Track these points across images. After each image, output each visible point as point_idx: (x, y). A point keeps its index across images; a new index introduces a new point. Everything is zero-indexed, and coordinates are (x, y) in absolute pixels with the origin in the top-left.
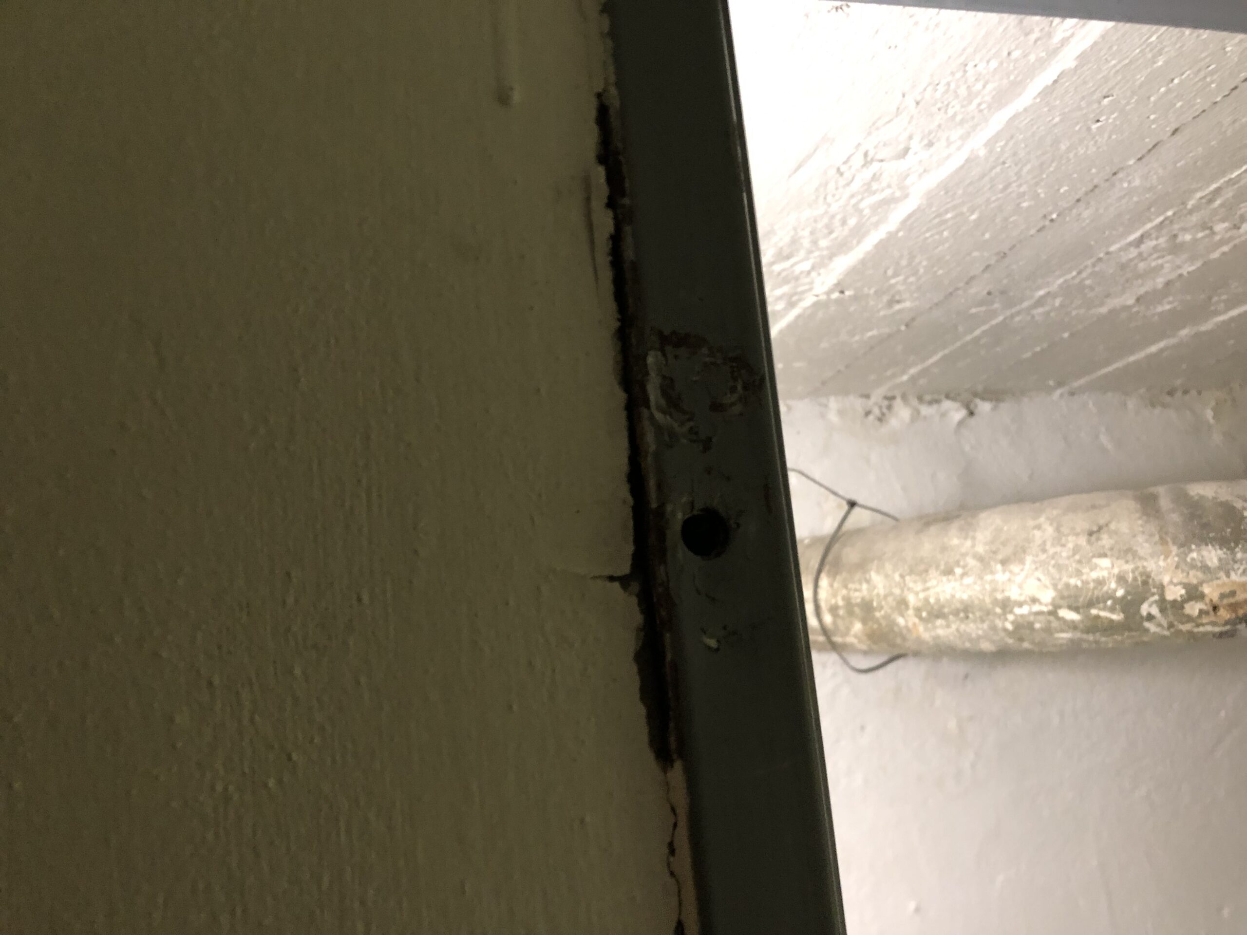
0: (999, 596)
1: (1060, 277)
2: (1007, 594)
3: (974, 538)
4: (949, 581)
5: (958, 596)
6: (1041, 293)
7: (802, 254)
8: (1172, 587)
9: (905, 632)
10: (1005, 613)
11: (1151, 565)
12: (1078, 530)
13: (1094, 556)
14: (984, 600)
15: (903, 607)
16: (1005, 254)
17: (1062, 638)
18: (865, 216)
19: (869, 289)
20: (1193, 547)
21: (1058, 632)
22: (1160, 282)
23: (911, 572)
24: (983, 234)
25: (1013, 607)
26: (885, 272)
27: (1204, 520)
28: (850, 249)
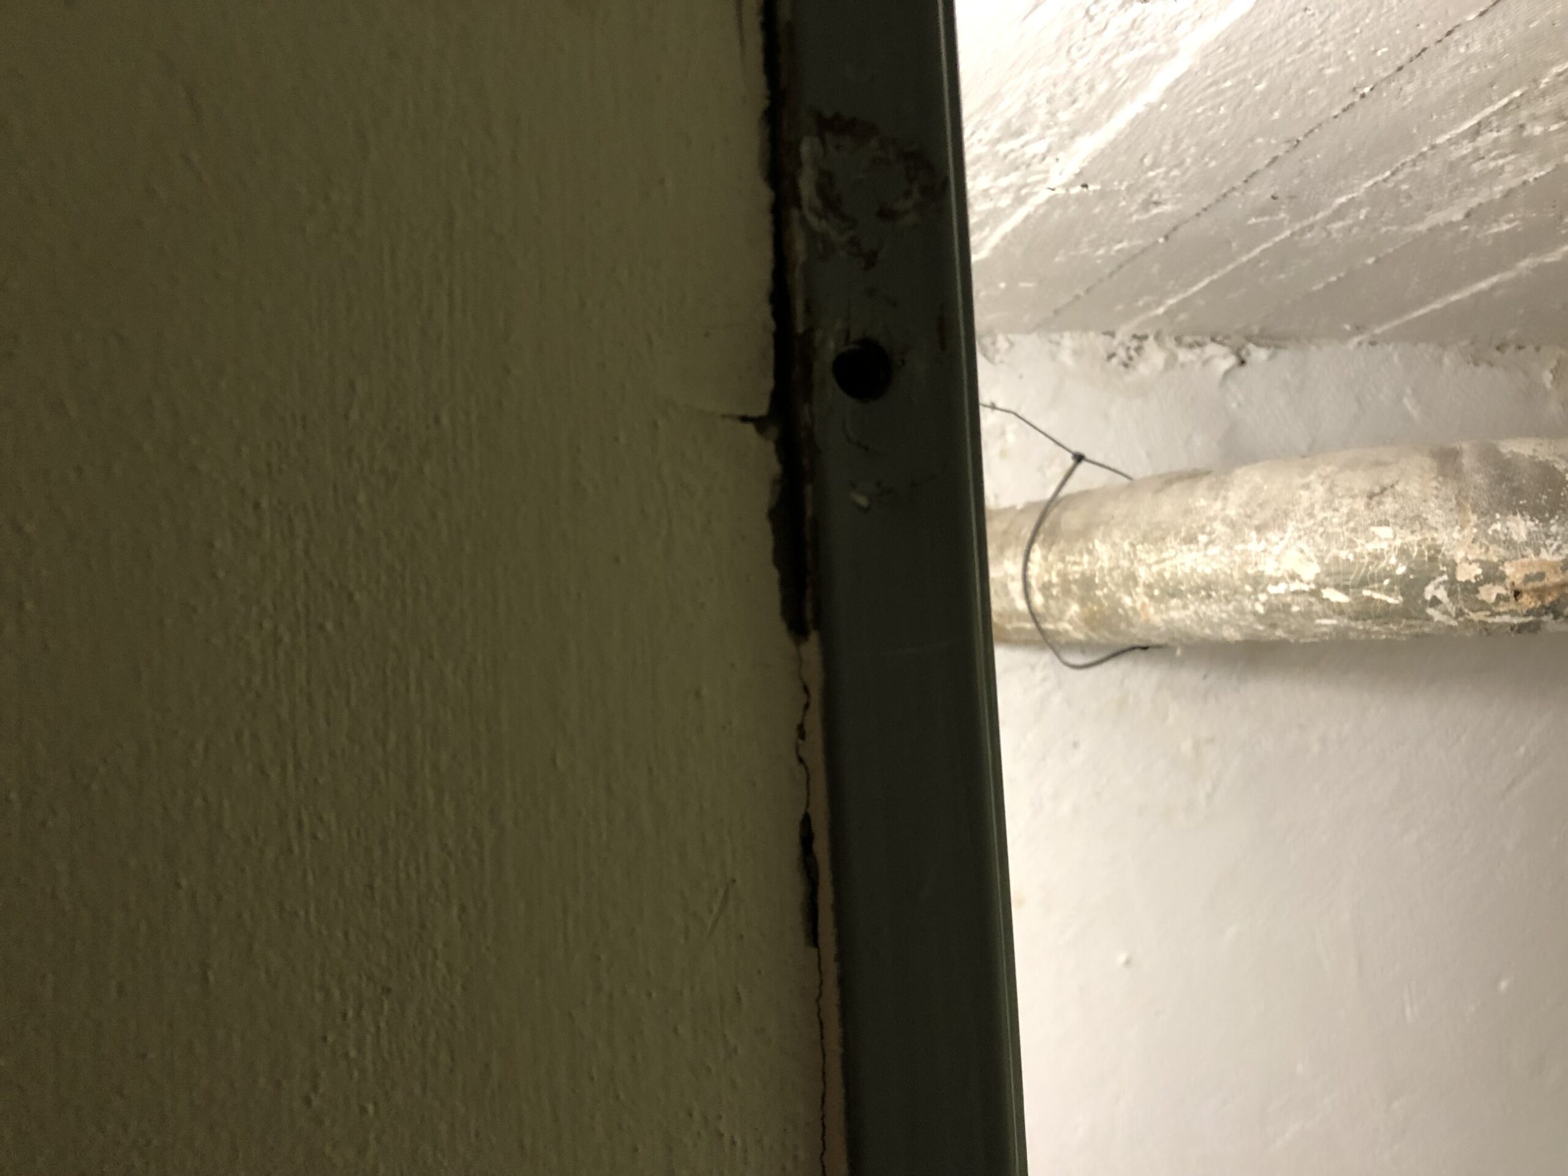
0: (1251, 571)
1: (1369, 177)
2: (1260, 568)
3: (1225, 498)
4: (1190, 550)
5: (1199, 570)
6: (1343, 199)
7: (1036, 130)
8: (1466, 565)
9: (1131, 613)
10: (1255, 592)
11: (1442, 538)
12: (1356, 491)
13: (1372, 524)
14: (1232, 576)
15: (1131, 584)
16: (1298, 141)
17: (1326, 626)
18: (1119, 79)
19: (1121, 183)
20: (1498, 516)
21: (1320, 618)
22: (1499, 189)
23: (1145, 539)
24: (1271, 112)
25: (1267, 585)
26: (1142, 160)
27: (1515, 484)
28: (1098, 126)
